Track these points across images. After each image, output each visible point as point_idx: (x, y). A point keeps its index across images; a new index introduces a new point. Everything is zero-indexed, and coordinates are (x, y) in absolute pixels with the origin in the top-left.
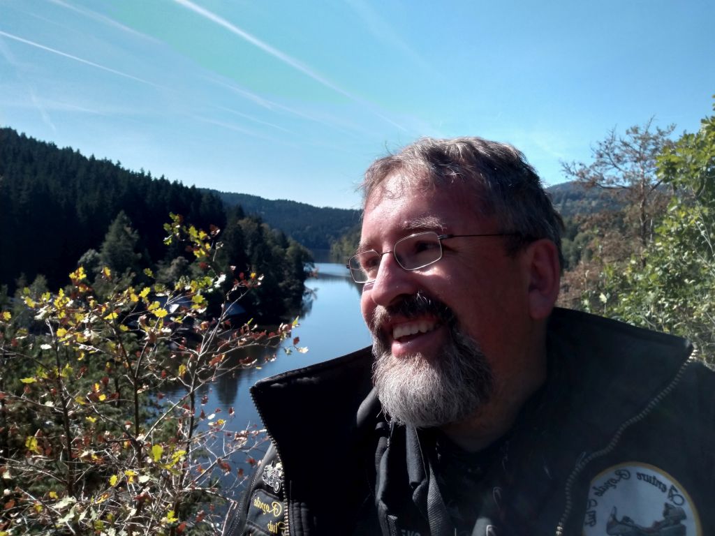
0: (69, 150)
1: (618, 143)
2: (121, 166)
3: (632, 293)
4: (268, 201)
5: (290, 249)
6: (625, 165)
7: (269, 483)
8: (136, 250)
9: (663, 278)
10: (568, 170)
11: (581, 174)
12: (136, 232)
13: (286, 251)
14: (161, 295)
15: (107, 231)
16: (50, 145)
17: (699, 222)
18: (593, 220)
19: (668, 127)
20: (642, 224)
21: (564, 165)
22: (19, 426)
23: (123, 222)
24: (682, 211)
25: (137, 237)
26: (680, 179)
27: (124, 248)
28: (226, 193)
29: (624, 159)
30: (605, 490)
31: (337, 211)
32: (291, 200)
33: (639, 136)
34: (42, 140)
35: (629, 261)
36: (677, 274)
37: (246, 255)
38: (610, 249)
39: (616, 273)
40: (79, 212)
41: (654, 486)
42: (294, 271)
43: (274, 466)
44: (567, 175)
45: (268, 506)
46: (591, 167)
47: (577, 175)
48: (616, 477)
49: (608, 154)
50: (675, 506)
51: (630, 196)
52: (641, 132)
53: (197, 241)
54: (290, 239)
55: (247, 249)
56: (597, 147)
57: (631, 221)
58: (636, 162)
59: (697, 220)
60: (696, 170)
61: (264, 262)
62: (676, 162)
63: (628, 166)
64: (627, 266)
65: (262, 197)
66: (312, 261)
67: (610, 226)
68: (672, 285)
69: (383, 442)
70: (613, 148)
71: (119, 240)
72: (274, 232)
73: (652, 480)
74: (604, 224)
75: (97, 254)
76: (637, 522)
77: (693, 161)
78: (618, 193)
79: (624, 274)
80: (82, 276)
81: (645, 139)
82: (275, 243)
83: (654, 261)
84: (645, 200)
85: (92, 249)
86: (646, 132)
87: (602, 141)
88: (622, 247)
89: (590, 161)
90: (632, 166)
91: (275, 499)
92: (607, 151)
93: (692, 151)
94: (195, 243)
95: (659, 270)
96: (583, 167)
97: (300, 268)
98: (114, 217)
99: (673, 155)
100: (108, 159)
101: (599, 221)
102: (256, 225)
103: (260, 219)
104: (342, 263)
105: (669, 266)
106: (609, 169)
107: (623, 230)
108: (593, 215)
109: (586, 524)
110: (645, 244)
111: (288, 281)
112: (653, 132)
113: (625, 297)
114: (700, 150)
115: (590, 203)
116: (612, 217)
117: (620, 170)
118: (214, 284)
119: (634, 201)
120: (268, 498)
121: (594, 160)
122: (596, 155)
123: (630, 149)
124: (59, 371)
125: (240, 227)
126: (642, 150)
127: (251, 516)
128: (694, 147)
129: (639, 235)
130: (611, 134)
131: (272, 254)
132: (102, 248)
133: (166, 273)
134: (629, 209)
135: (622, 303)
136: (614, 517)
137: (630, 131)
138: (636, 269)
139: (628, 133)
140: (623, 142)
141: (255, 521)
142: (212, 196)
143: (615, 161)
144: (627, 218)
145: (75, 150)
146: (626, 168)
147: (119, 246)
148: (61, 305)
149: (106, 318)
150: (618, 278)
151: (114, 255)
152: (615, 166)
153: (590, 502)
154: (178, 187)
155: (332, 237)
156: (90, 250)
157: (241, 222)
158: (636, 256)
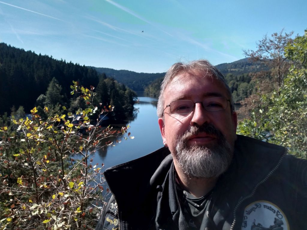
0: (30, 52)
1: (268, 41)
2: (53, 58)
3: (274, 107)
4: (116, 70)
5: (127, 91)
6: (271, 50)
7: (112, 211)
8: (61, 94)
9: (287, 100)
10: (246, 53)
11: (252, 55)
12: (60, 86)
13: (125, 92)
14: (70, 117)
15: (48, 86)
16: (21, 49)
17: (303, 76)
18: (257, 75)
19: (290, 33)
20: (279, 76)
21: (244, 52)
22: (16, 171)
23: (55, 82)
24: (296, 71)
25: (61, 88)
26: (295, 57)
27: (56, 93)
28: (98, 68)
29: (271, 48)
30: (251, 212)
31: (146, 74)
32: (127, 70)
33: (277, 37)
34: (18, 48)
35: (273, 92)
36: (293, 98)
37: (108, 94)
38: (265, 88)
39: (267, 98)
40: (36, 78)
41: (271, 211)
42: (129, 101)
43: (114, 203)
44: (245, 56)
45: (112, 221)
46: (256, 52)
47: (250, 56)
48: (255, 207)
49: (264, 46)
50: (279, 219)
51: (273, 64)
52: (279, 35)
53: (85, 93)
54: (126, 87)
55: (108, 92)
56: (259, 43)
57: (274, 75)
58: (276, 49)
59: (302, 75)
60: (302, 53)
61: (116, 97)
62: (293, 49)
63: (273, 51)
64: (272, 95)
65: (114, 69)
66: (136, 96)
67: (265, 78)
68: (291, 103)
69: (160, 194)
70: (266, 43)
71: (53, 90)
72: (120, 84)
73: (270, 208)
74: (262, 77)
75: (44, 96)
76: (263, 226)
77: (301, 49)
78: (268, 63)
79: (271, 98)
80: (36, 111)
81: (280, 38)
82: (120, 89)
83: (284, 92)
84: (280, 66)
85: (42, 94)
86: (281, 36)
87: (261, 40)
88: (270, 87)
89: (256, 49)
90: (274, 51)
91: (115, 218)
92: (263, 45)
93: (300, 44)
94: (84, 94)
95: (286, 97)
96: (252, 52)
97: (131, 99)
98: (51, 80)
99: (292, 46)
100: (47, 55)
101: (260, 76)
102: (112, 81)
103: (113, 78)
104: (149, 97)
105: (290, 95)
106: (264, 52)
107: (270, 79)
108: (257, 73)
109: (243, 226)
110: (280, 85)
111: (126, 105)
112: (284, 35)
113: (271, 109)
114: (304, 44)
115: (256, 67)
116: (265, 74)
117: (269, 53)
118: (93, 111)
119: (275, 66)
120: (112, 217)
121: (258, 49)
122: (258, 47)
123: (273, 43)
124: (29, 151)
125: (105, 82)
126: (279, 43)
127: (105, 225)
128: (301, 42)
129: (277, 81)
130: (265, 37)
131: (119, 94)
132: (47, 93)
133: (74, 103)
134: (273, 70)
135: (270, 111)
136: (254, 223)
137: (274, 35)
138: (276, 96)
139: (272, 36)
140: (270, 40)
141: (107, 227)
142: (92, 70)
143: (267, 49)
144: (272, 74)
145: (32, 52)
146: (272, 52)
147: (54, 92)
148: (28, 124)
149: (47, 128)
150: (268, 100)
151: (51, 96)
152: (267, 51)
153: (244, 218)
154: (77, 66)
155: (145, 85)
156: (41, 95)
157: (105, 80)
158: (276, 90)
